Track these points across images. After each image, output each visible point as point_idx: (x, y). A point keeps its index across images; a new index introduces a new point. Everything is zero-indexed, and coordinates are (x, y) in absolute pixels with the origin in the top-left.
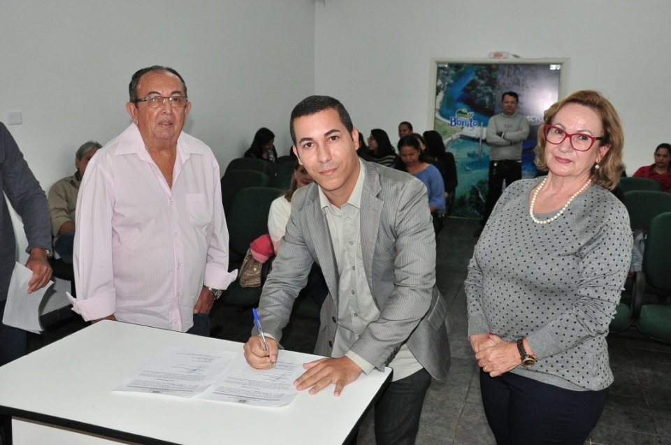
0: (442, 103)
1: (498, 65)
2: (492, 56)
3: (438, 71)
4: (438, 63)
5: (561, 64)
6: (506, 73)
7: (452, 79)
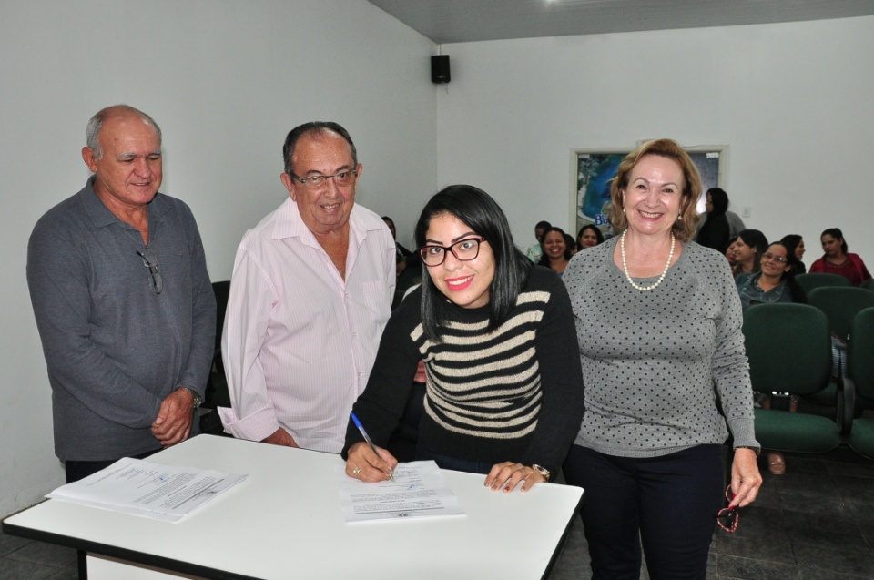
3: (579, 163)
4: (579, 154)
5: (719, 152)
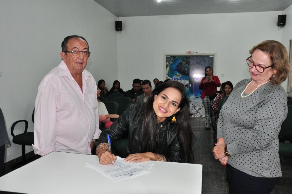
0: (169, 71)
1: (190, 56)
2: (187, 53)
6: (193, 59)
7: (172, 62)
